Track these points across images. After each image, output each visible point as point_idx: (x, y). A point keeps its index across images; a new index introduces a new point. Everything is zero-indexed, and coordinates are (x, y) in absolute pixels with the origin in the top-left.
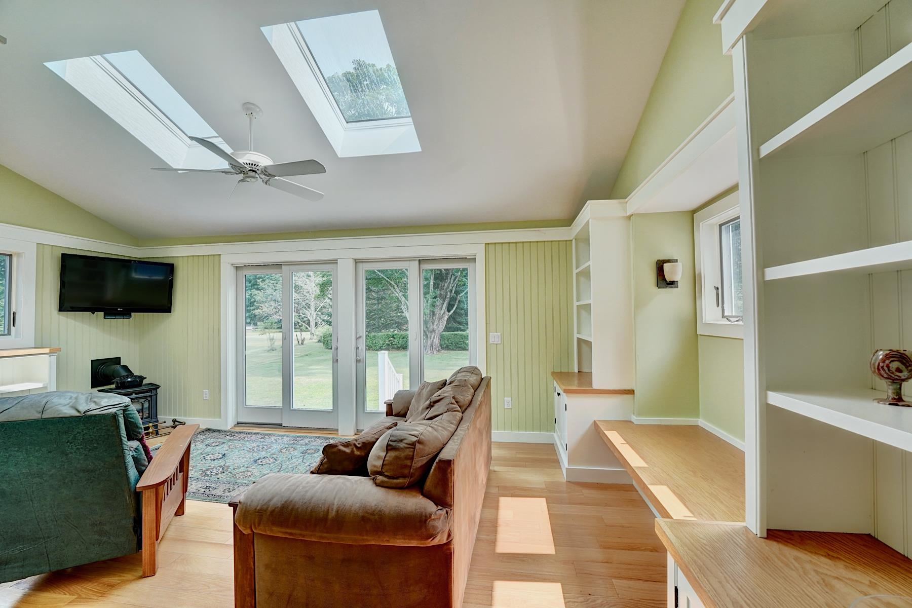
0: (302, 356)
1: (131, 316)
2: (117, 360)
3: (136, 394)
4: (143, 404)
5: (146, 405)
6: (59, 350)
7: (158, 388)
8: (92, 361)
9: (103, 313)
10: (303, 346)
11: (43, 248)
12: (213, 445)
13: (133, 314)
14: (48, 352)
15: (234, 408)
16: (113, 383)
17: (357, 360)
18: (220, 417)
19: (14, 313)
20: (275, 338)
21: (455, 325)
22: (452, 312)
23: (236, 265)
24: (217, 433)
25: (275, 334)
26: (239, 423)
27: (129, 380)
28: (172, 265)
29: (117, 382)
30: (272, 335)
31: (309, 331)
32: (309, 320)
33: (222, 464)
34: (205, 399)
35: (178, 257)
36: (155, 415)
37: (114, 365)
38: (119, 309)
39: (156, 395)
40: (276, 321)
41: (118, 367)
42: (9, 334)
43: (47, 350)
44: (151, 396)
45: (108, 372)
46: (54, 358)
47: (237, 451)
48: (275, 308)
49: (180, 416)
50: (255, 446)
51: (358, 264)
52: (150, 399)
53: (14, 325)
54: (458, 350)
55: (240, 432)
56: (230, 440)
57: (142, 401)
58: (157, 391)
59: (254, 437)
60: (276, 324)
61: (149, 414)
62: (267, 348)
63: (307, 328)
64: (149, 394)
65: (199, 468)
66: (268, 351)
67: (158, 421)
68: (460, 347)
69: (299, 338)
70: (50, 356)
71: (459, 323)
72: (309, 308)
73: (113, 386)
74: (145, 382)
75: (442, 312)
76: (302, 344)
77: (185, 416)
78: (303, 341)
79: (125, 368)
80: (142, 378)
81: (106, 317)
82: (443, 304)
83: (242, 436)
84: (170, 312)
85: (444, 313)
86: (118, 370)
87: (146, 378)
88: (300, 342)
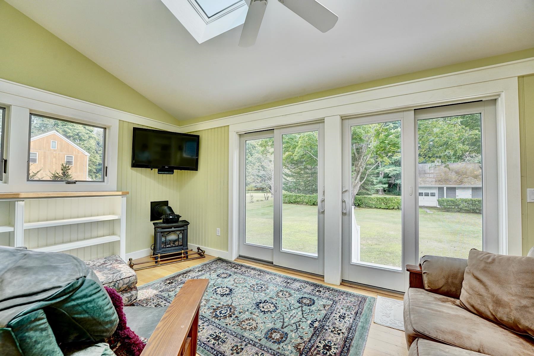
0: (268, 207)
1: (174, 172)
2: (166, 203)
3: (175, 228)
4: (178, 235)
5: (181, 236)
6: (128, 193)
7: (188, 224)
8: (151, 202)
9: (157, 169)
10: (268, 201)
11: (123, 124)
12: (223, 276)
13: (175, 170)
14: (121, 194)
15: (237, 244)
16: (161, 219)
17: (343, 213)
18: (227, 250)
19: (106, 168)
20: (253, 196)
21: (364, 191)
22: (363, 182)
23: (239, 133)
24: (225, 264)
25: (254, 194)
26: (240, 257)
27: (171, 217)
28: (198, 136)
29: (164, 219)
30: (252, 194)
31: (270, 193)
32: (271, 186)
33: (229, 303)
34: (217, 235)
35: (202, 130)
36: (186, 244)
37: (164, 206)
38: (166, 167)
39: (187, 230)
40: (254, 186)
41: (166, 208)
42: (103, 181)
43: (120, 193)
44: (183, 230)
45: (160, 210)
46: (125, 199)
47: (240, 287)
48: (253, 179)
49: (202, 245)
50: (255, 283)
51: (344, 121)
52: (183, 232)
53: (106, 176)
54: (367, 208)
55: (242, 266)
56: (235, 273)
57: (178, 233)
58: (187, 227)
59: (253, 272)
60: (254, 188)
61: (182, 242)
62: (250, 202)
63: (270, 191)
64: (182, 228)
65: (211, 303)
66: (250, 203)
67: (188, 248)
68: (368, 206)
69: (266, 196)
70: (122, 197)
71: (367, 190)
72: (271, 179)
73: (161, 221)
74: (180, 219)
75: (356, 182)
76: (267, 200)
77: (205, 246)
78: (268, 198)
79: (170, 209)
80: (179, 217)
81: (159, 173)
82: (357, 176)
83: (244, 269)
84: (197, 170)
85: (358, 183)
86: (165, 210)
87: (181, 216)
88: (266, 198)
